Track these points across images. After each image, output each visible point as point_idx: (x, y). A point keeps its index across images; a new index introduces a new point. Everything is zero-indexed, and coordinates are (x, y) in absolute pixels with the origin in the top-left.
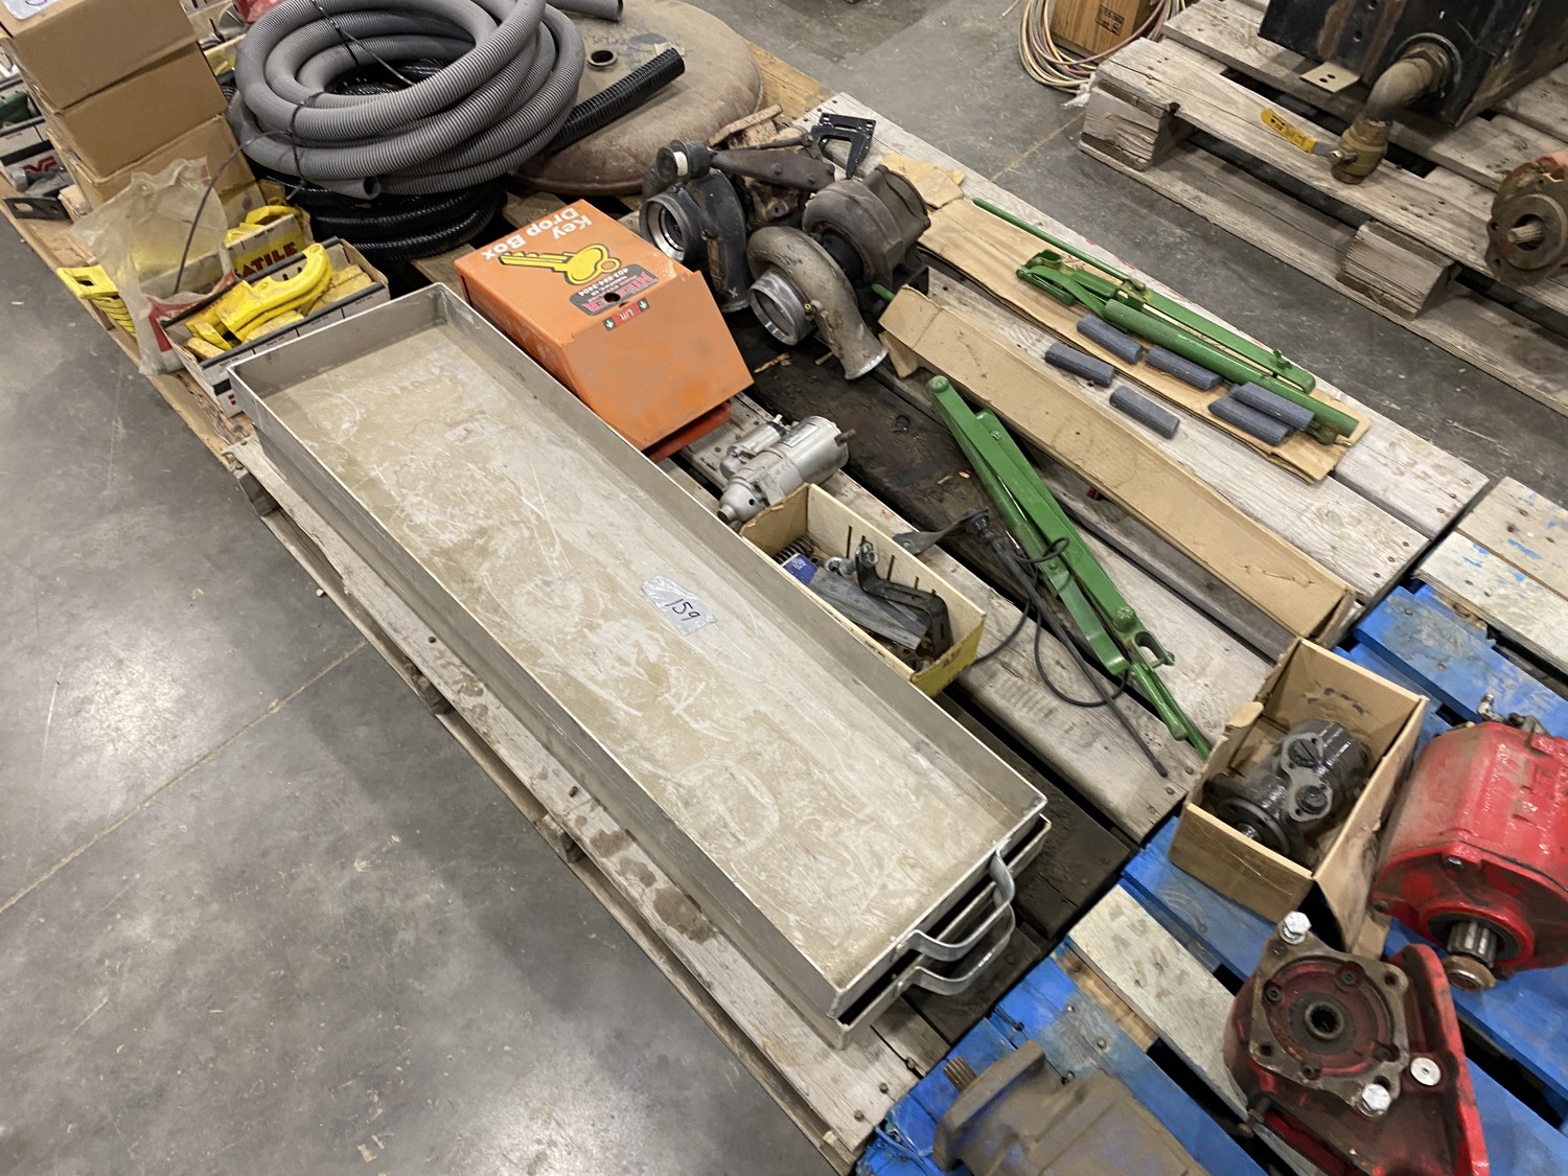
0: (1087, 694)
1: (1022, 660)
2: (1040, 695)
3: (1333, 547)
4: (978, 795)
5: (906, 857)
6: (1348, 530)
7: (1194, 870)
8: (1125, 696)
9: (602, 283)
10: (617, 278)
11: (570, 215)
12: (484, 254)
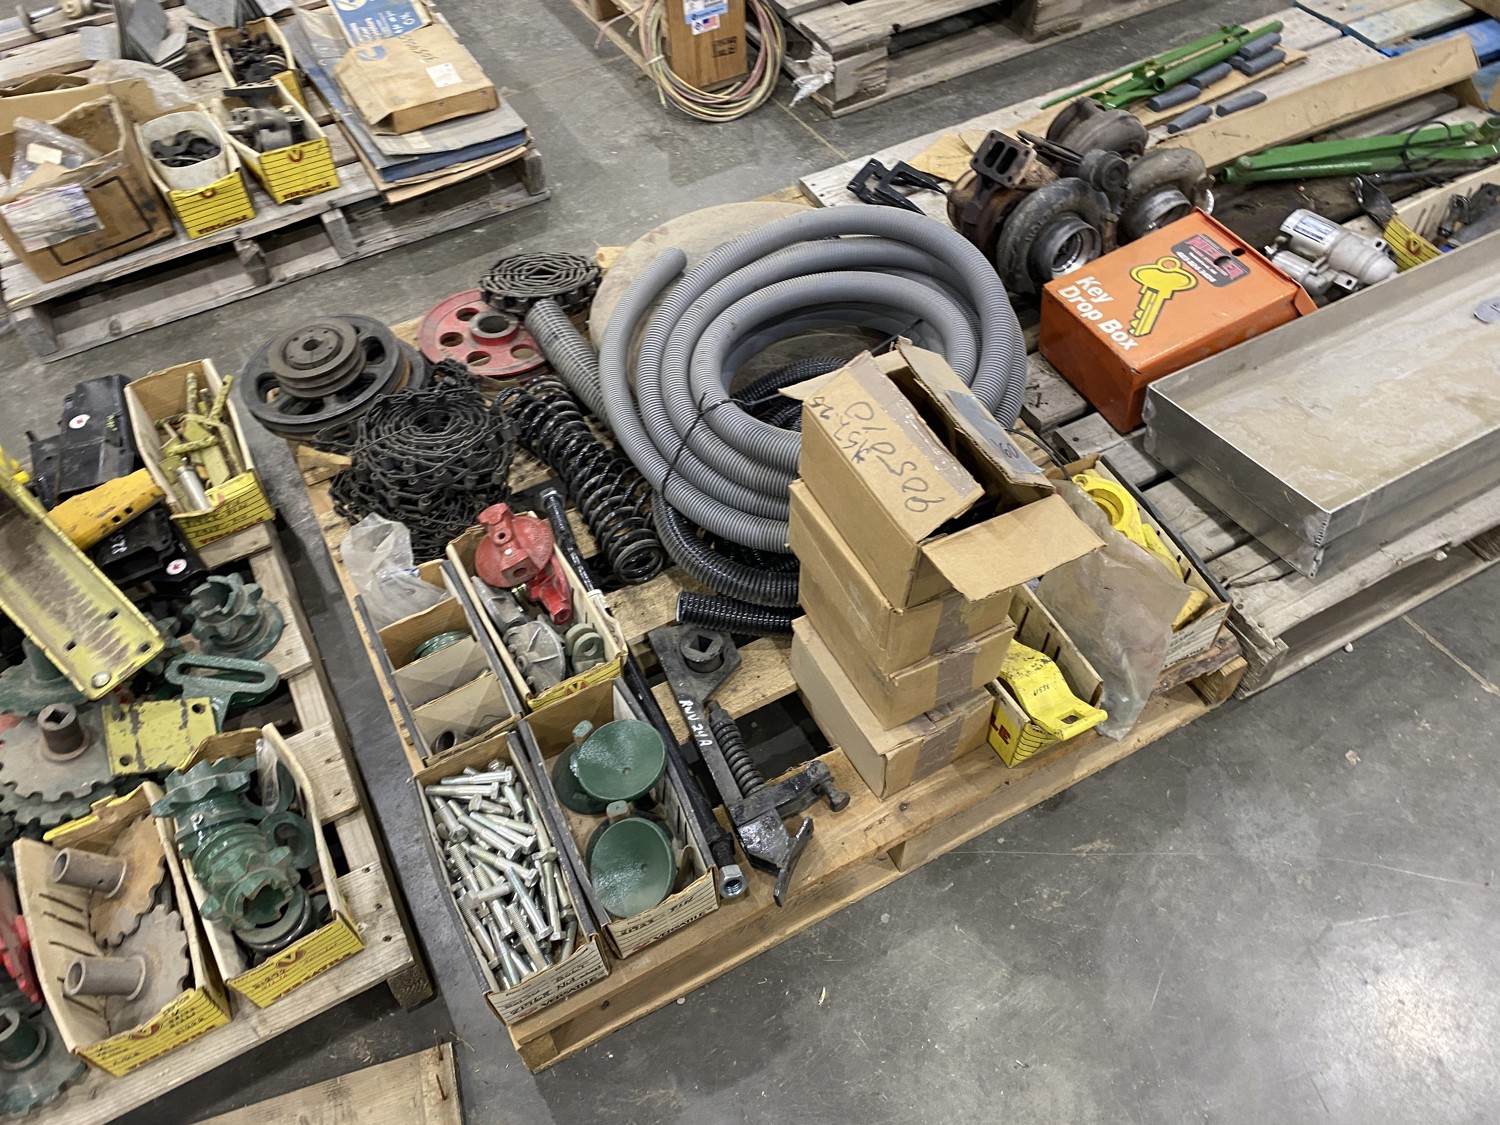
6: (1344, 59)
9: (1198, 268)
10: (1192, 259)
11: (1072, 292)
12: (1127, 348)
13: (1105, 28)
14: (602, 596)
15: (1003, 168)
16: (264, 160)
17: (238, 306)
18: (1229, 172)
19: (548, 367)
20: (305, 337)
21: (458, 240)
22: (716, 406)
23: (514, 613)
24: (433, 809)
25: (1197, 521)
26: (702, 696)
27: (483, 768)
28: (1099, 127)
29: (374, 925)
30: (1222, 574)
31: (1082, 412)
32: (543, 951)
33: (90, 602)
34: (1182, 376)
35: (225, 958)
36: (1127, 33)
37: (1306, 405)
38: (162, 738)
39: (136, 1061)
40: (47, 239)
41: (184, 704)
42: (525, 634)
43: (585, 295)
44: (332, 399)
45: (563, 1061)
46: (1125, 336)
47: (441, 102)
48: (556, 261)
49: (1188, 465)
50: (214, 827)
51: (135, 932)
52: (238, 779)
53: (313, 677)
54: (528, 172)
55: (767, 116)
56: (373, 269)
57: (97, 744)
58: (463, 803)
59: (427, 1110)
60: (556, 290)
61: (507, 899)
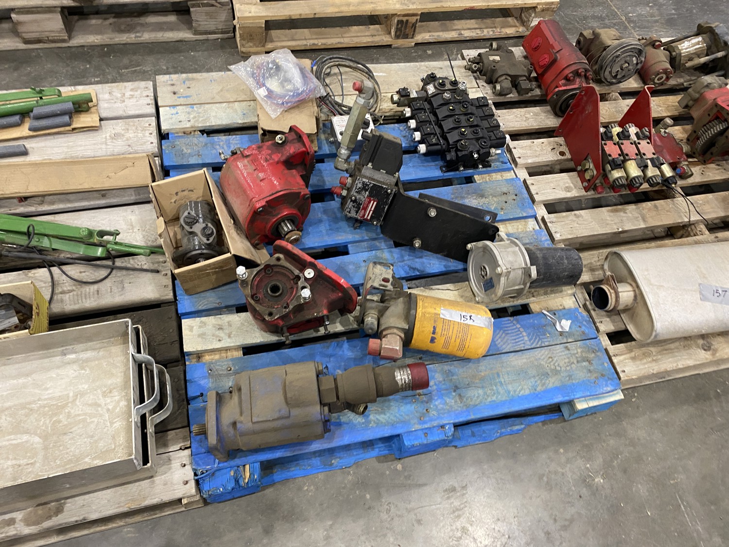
0: (103, 273)
1: (67, 284)
2: (88, 290)
3: (129, 146)
4: (106, 344)
5: (105, 392)
6: (127, 135)
7: (199, 290)
8: (117, 260)
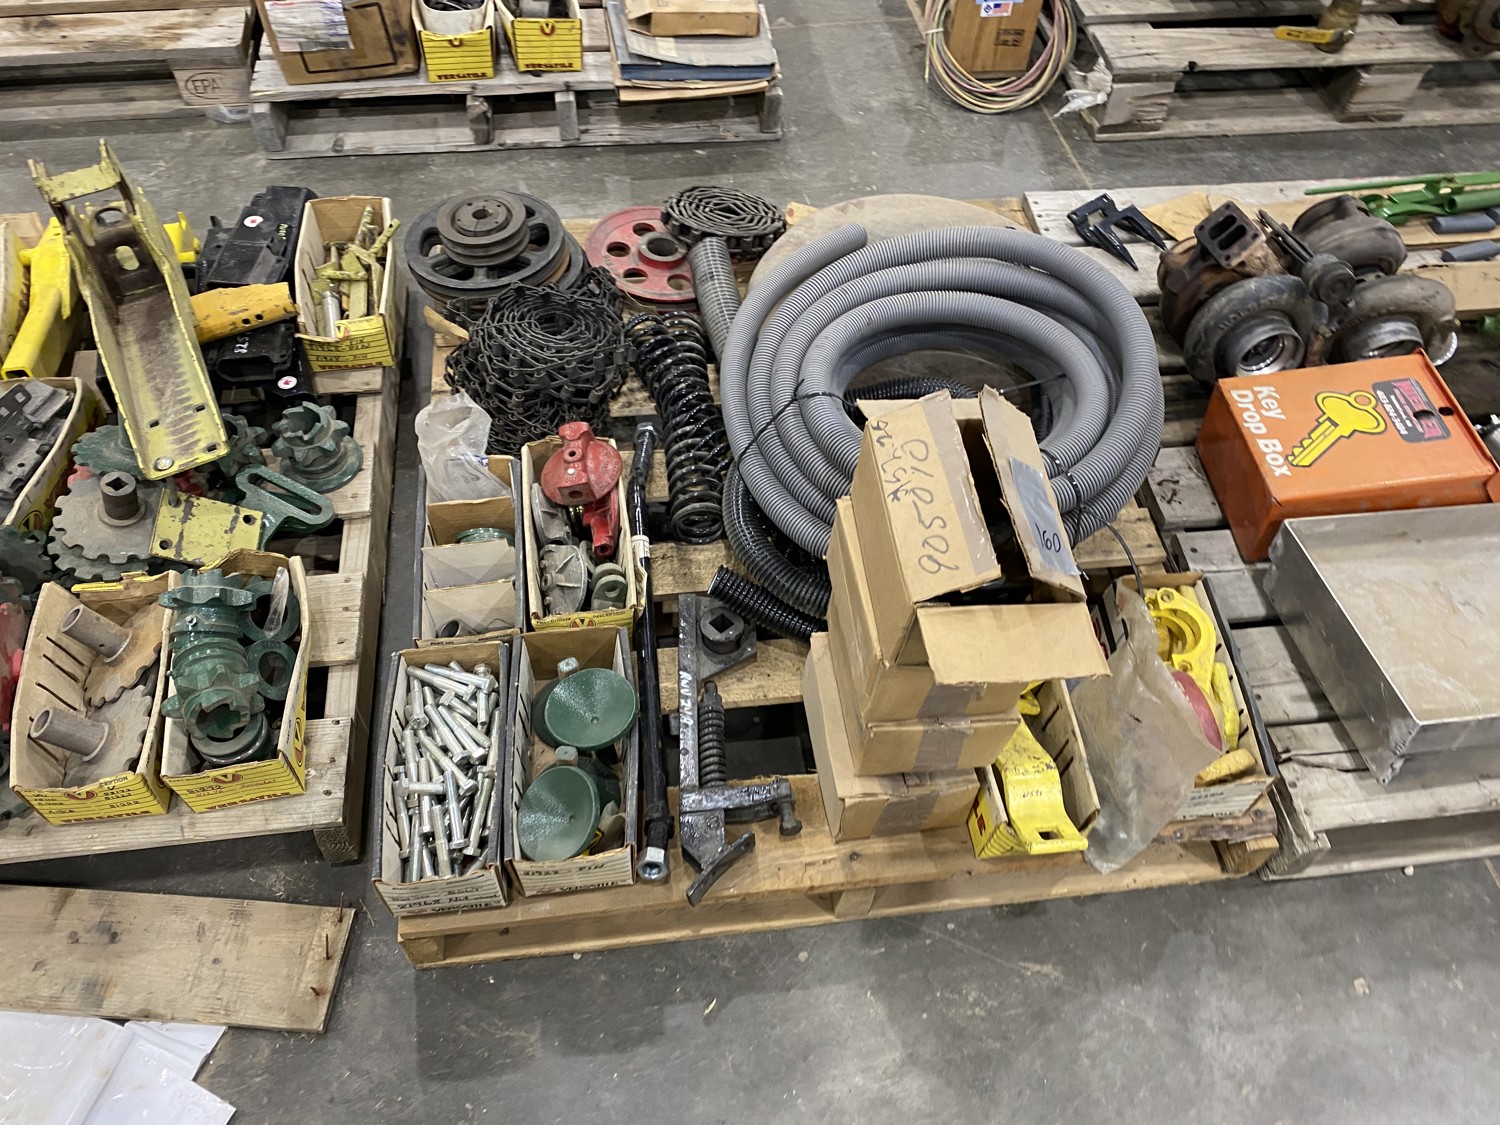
9: (1393, 414)
10: (1391, 402)
11: (1245, 396)
12: (1277, 474)
13: (1428, 128)
14: (647, 544)
15: (1226, 245)
16: (516, 25)
17: (453, 158)
18: (1488, 321)
19: (694, 305)
20: (478, 205)
21: (678, 155)
22: (818, 394)
23: (558, 530)
24: (409, 690)
25: (1286, 679)
26: (705, 673)
27: (469, 668)
28: (1350, 231)
29: (322, 776)
30: (1287, 743)
31: (1214, 524)
32: (453, 862)
33: (188, 390)
34: (1329, 523)
35: (171, 755)
36: (1453, 140)
37: (1457, 599)
38: (207, 535)
39: (72, 817)
40: (300, 44)
41: (237, 511)
42: (561, 554)
43: (760, 245)
44: (482, 272)
45: (447, 968)
46: (1281, 460)
47: (702, 16)
48: (748, 203)
49: (1298, 619)
50: (207, 633)
51: (115, 701)
52: (243, 597)
53: (367, 527)
54: (766, 108)
55: (1027, 120)
56: (588, 159)
57: (149, 521)
58: (437, 692)
59: (309, 962)
60: (733, 232)
61: (440, 798)
